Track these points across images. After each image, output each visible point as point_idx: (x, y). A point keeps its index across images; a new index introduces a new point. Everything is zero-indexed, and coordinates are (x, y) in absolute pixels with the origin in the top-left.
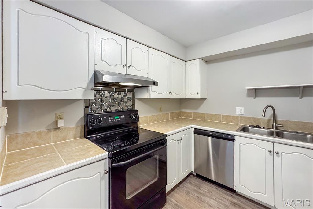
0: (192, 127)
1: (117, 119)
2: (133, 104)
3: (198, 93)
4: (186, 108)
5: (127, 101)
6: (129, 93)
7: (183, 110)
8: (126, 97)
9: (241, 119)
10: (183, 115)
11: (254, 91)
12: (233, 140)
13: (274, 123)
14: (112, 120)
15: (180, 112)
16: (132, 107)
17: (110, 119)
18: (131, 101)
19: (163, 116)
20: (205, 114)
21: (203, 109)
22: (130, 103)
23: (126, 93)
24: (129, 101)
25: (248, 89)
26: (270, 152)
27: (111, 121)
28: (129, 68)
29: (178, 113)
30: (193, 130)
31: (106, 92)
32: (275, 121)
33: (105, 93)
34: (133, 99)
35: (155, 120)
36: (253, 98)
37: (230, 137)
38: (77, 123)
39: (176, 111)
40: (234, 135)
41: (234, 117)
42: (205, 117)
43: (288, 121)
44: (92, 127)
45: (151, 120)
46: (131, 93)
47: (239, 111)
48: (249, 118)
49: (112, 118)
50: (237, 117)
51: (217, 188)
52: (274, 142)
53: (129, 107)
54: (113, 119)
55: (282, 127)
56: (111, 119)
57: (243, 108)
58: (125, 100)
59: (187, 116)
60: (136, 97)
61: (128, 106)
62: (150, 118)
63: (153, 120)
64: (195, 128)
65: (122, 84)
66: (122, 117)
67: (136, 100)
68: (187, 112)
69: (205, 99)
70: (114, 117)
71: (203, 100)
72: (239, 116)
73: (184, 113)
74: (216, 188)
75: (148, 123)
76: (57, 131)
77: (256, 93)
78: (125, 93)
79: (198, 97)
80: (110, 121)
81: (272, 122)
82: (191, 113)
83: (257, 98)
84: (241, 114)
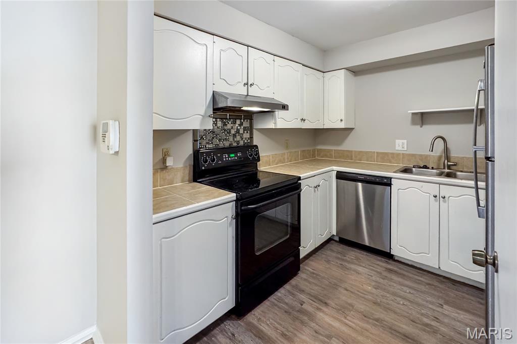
0: (334, 169)
1: (233, 157)
2: (251, 138)
3: (341, 120)
4: (324, 144)
5: (244, 133)
6: (246, 120)
7: (319, 147)
8: (242, 127)
9: (403, 158)
10: (319, 155)
11: (420, 116)
12: (390, 185)
13: (446, 161)
14: (227, 159)
15: (315, 149)
16: (249, 141)
17: (224, 157)
18: (249, 132)
19: (290, 156)
20: (352, 151)
21: (349, 145)
22: (247, 135)
23: (242, 121)
24: (246, 132)
26: (435, 197)
28: (251, 87)
29: (312, 151)
30: (334, 174)
31: (218, 120)
32: (448, 158)
33: (216, 121)
34: (250, 129)
35: (280, 161)
36: (419, 126)
37: (385, 180)
38: (185, 162)
39: (309, 149)
40: (391, 178)
41: (393, 154)
42: (352, 157)
43: (463, 157)
44: (205, 167)
45: (274, 161)
46: (249, 120)
47: (400, 145)
48: (413, 155)
49: (227, 156)
50: (398, 155)
51: (368, 254)
52: (440, 184)
53: (246, 141)
54: (228, 158)
56: (226, 158)
57: (405, 141)
58: (241, 131)
59: (326, 156)
60: (255, 127)
61: (244, 139)
62: (272, 157)
63: (276, 161)
64: (338, 172)
65: (245, 108)
66: (239, 155)
67: (254, 130)
68: (325, 150)
69: (352, 129)
70: (229, 154)
71: (348, 130)
72: (400, 154)
73: (318, 150)
74: (366, 255)
75: (270, 165)
76: (164, 171)
77: (423, 118)
78: (241, 122)
79: (342, 125)
80: (224, 159)
82: (331, 150)
83: (424, 126)
84: (403, 149)
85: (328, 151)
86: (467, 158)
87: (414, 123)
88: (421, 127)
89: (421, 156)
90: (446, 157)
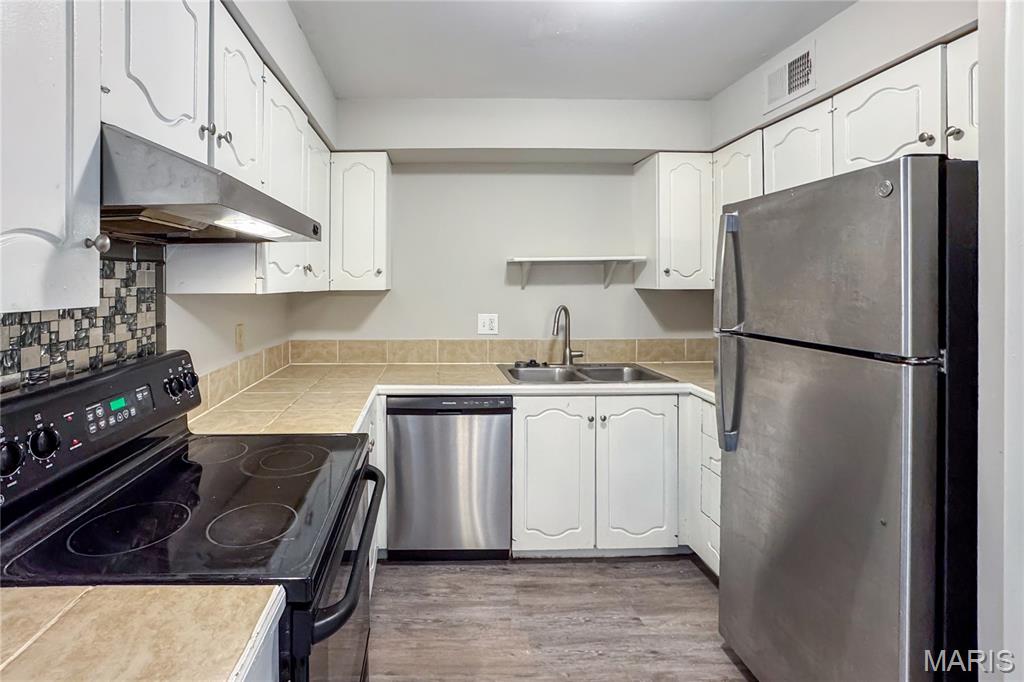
0: (381, 392)
1: (121, 410)
2: (160, 325)
3: (379, 272)
4: (311, 326)
5: (139, 310)
6: (144, 265)
7: (299, 336)
8: (134, 293)
9: (492, 350)
10: (297, 356)
11: (526, 269)
12: (508, 410)
13: (568, 350)
14: (102, 424)
15: (288, 343)
16: (154, 339)
17: (90, 417)
18: (153, 306)
19: (246, 369)
20: (384, 342)
21: (375, 328)
22: (147, 320)
23: (134, 266)
24: (144, 307)
25: (510, 264)
27: (98, 426)
29: (285, 349)
30: (381, 405)
34: (156, 297)
35: (228, 390)
36: (520, 287)
37: (502, 402)
39: (279, 343)
40: (511, 396)
41: (472, 342)
42: (384, 354)
45: (215, 392)
46: (153, 265)
47: (487, 325)
48: (510, 343)
49: (100, 412)
50: (482, 343)
52: (596, 396)
53: (145, 341)
54: (107, 416)
55: (581, 356)
56: (96, 420)
57: (495, 316)
58: (131, 308)
59: (317, 356)
60: (173, 286)
61: (139, 334)
63: (220, 391)
64: (388, 396)
66: (139, 396)
67: (169, 302)
68: (315, 343)
69: (386, 292)
70: (105, 400)
72: (485, 341)
73: (295, 345)
78: (129, 270)
79: (380, 284)
80: (93, 428)
81: (559, 347)
82: (333, 343)
83: (528, 288)
84: (492, 332)
85: (325, 344)
86: (591, 342)
87: (510, 280)
88: (523, 288)
89: (522, 342)
90: (567, 343)
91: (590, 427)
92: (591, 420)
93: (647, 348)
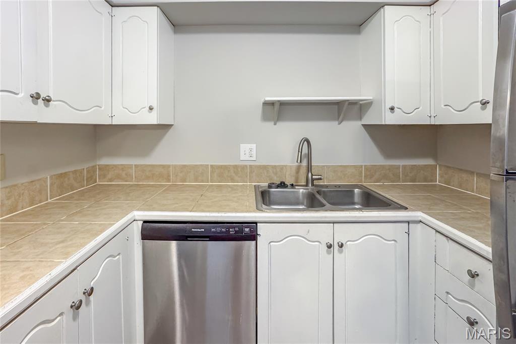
0: (137, 218)
3: (151, 109)
7: (105, 161)
9: (251, 172)
10: (103, 176)
11: (277, 106)
12: (254, 236)
15: (94, 167)
20: (169, 166)
25: (267, 104)
29: (88, 172)
30: (137, 228)
36: (273, 123)
37: (247, 230)
39: (79, 168)
40: (256, 223)
41: (236, 167)
42: (169, 176)
47: (247, 153)
50: (244, 167)
57: (254, 146)
64: (145, 222)
68: (115, 166)
69: (170, 126)
72: (246, 166)
73: (102, 168)
82: (130, 166)
83: (279, 124)
84: (251, 159)
85: (123, 168)
86: (328, 167)
87: (266, 118)
88: (275, 124)
89: (274, 167)
90: (309, 168)
91: (329, 253)
92: (330, 246)
93: (371, 172)
